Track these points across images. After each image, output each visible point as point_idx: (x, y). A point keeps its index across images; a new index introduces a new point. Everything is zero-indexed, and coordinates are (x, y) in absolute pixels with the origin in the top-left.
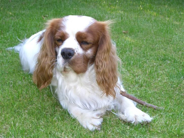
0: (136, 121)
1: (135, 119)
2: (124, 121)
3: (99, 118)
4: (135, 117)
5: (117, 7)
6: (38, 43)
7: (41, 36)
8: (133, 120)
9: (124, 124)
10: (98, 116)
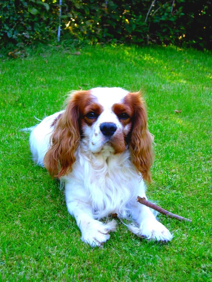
0: (152, 237)
1: (151, 235)
2: (136, 235)
3: (106, 234)
4: (152, 233)
5: (180, 74)
6: (51, 127)
7: (56, 118)
8: (149, 236)
9: (136, 239)
10: (106, 231)
